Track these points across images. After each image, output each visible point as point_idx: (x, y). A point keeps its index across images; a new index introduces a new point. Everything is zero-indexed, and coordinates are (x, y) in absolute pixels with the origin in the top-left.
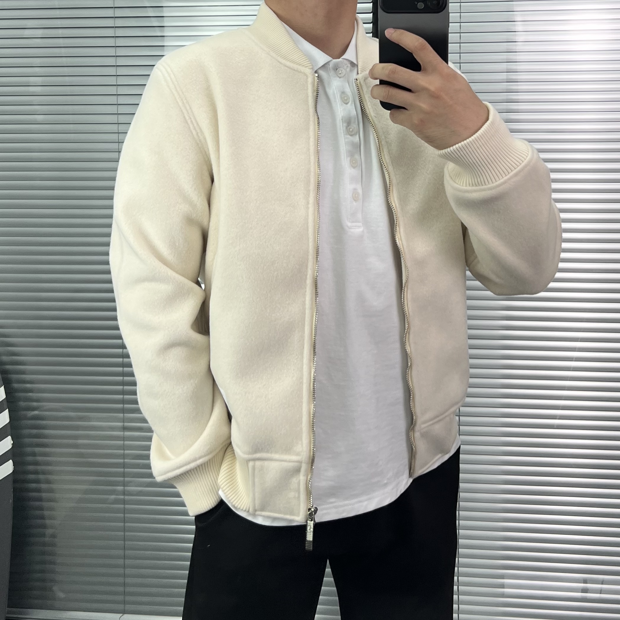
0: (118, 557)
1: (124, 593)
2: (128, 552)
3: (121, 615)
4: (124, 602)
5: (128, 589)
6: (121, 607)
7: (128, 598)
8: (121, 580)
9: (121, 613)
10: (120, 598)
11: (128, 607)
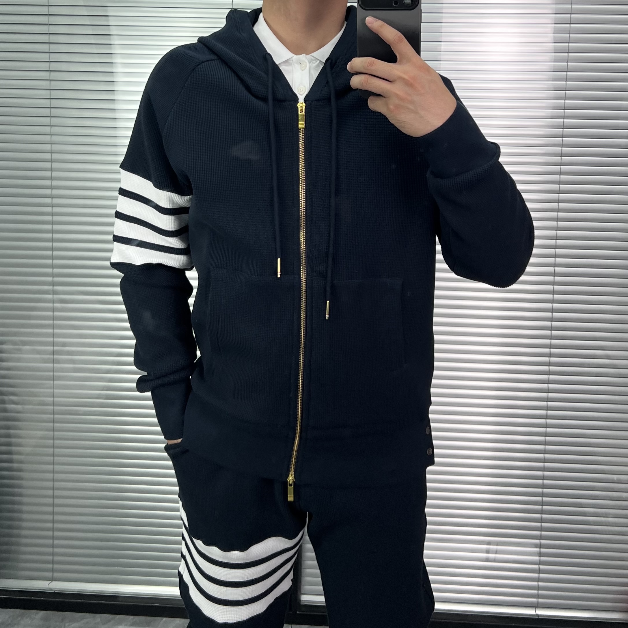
0: (48, 529)
1: (53, 562)
2: (57, 525)
3: (50, 582)
4: (53, 570)
5: (56, 558)
6: (49, 574)
7: (56, 566)
8: (50, 550)
9: (50, 580)
10: (50, 566)
11: (56, 575)
